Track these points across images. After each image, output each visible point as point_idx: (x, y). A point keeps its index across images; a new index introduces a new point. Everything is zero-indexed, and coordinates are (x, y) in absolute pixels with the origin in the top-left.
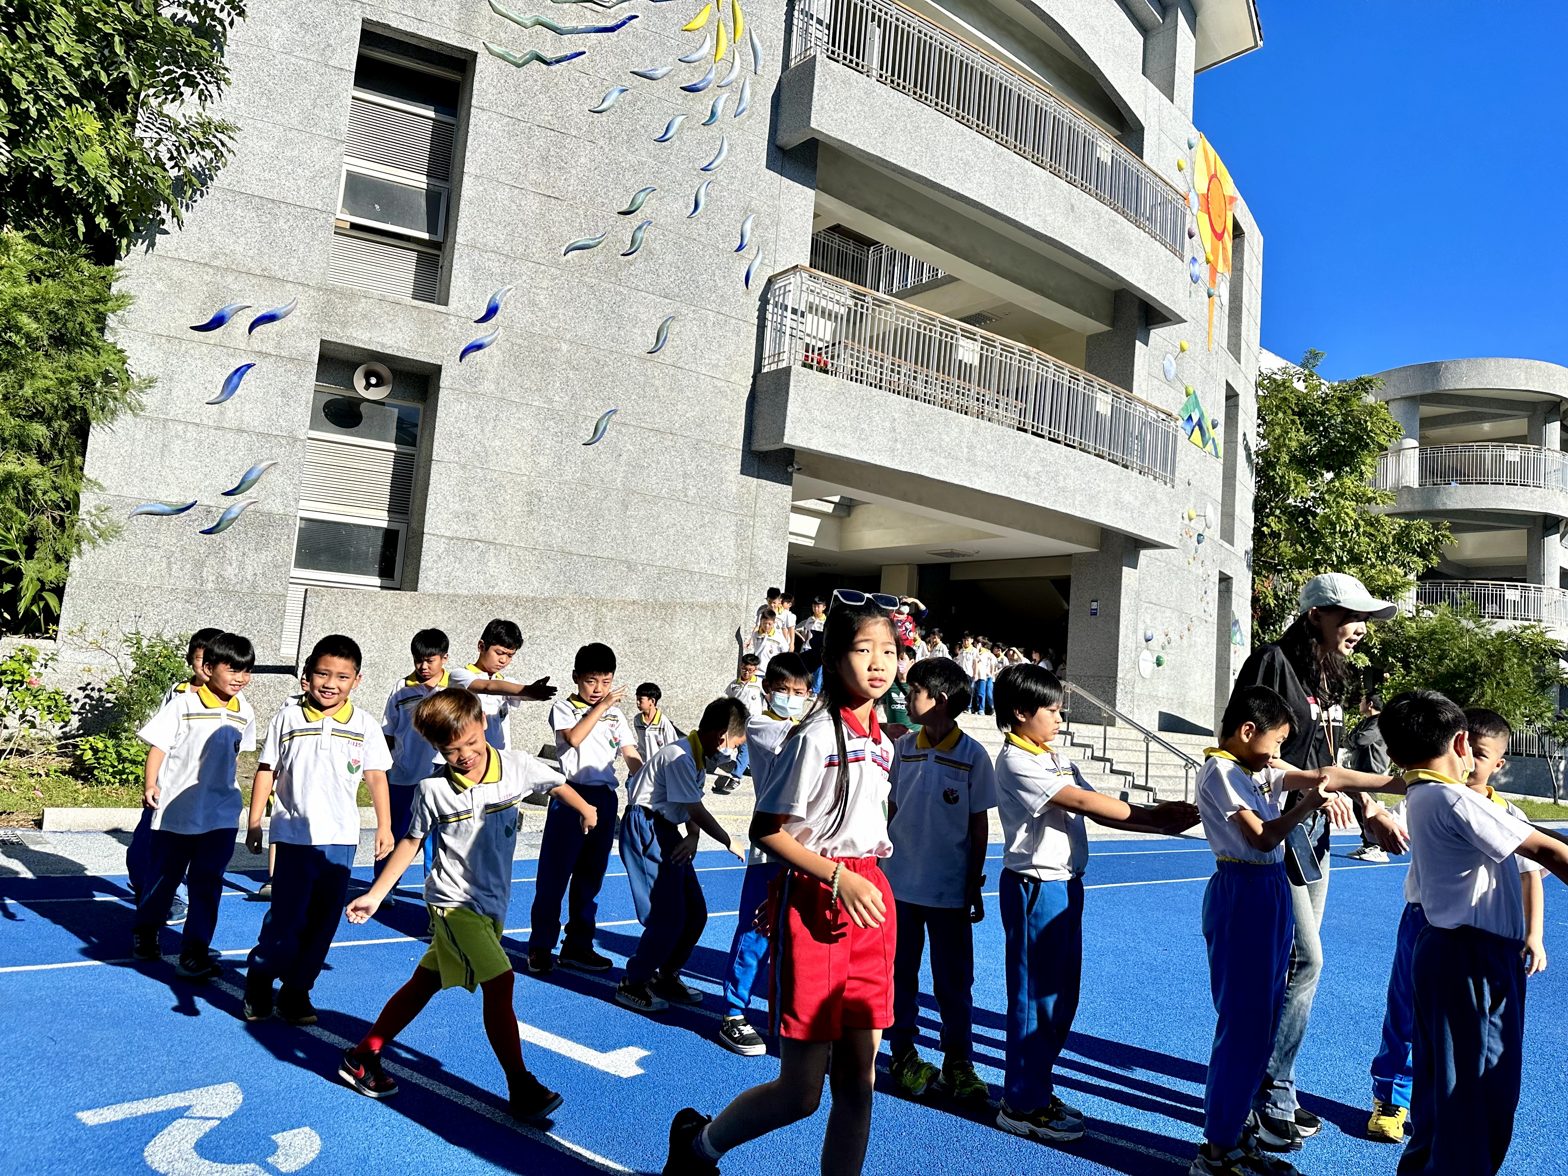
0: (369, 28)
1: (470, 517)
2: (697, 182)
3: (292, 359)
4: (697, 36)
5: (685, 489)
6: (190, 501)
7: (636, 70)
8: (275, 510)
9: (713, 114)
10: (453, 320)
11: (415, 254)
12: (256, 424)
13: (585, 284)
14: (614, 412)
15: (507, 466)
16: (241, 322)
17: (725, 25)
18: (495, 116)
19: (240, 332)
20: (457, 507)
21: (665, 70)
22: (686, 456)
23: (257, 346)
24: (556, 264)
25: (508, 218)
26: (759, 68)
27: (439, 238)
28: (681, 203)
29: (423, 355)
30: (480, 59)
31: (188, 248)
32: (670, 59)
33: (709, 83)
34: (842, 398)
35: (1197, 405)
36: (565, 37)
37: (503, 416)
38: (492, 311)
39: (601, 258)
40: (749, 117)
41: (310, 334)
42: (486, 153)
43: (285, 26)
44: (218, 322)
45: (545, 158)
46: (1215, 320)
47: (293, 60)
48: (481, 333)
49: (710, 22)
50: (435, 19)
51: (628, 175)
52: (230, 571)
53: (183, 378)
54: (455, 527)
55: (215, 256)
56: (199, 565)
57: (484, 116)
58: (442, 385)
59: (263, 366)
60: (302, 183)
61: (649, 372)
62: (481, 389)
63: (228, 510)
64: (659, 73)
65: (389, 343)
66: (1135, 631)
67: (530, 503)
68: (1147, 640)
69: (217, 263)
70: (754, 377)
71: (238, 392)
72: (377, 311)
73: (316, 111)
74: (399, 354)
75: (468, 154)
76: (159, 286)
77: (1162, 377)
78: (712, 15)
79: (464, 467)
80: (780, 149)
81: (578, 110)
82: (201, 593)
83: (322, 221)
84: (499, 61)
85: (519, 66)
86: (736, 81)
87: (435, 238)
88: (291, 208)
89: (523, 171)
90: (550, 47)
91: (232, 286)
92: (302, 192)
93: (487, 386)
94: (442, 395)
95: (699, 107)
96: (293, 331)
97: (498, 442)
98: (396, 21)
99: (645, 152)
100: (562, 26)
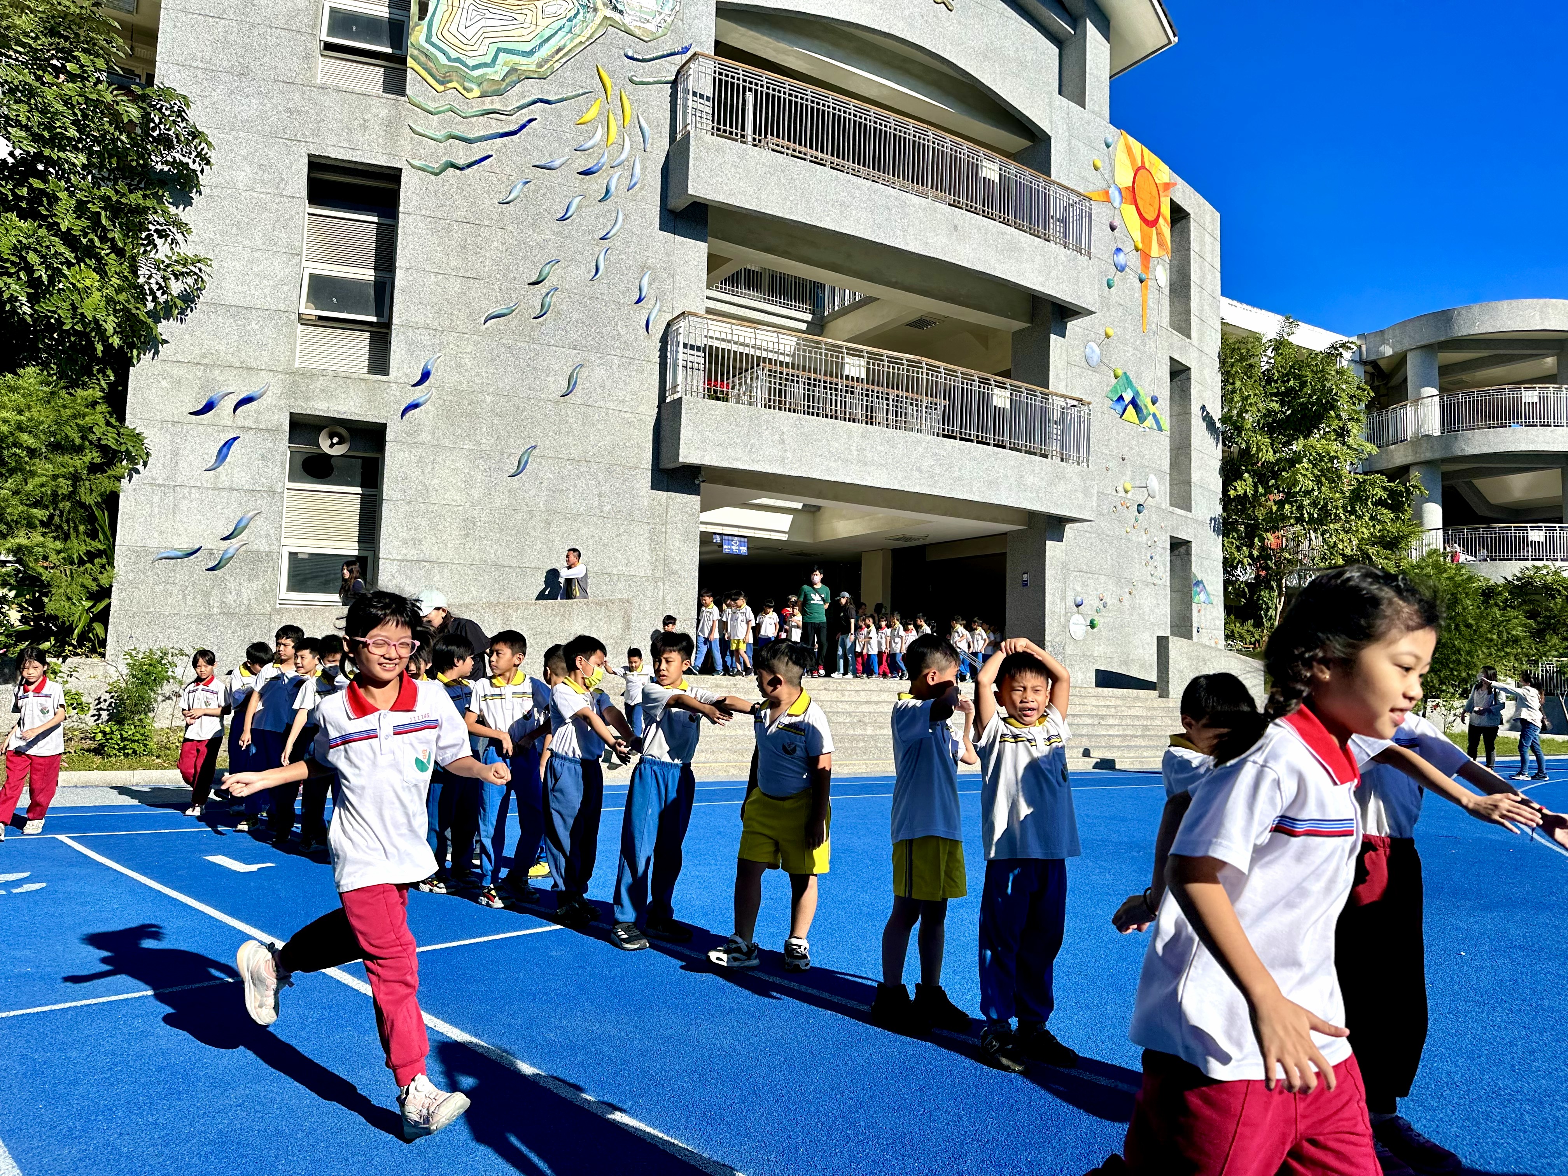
0: (314, 160)
1: (416, 542)
2: (597, 249)
4: (589, 127)
5: (601, 506)
6: (197, 547)
7: (537, 163)
8: (262, 549)
9: (607, 191)
10: (394, 386)
11: (368, 334)
12: (243, 483)
13: (503, 345)
14: (534, 447)
15: (444, 499)
17: (615, 115)
18: (419, 218)
19: (226, 413)
20: (404, 535)
21: (563, 160)
22: (600, 479)
23: (240, 422)
24: (477, 332)
25: (435, 300)
26: (648, 146)
27: (384, 320)
28: (583, 269)
29: (371, 416)
30: (404, 174)
31: (183, 352)
32: (567, 150)
33: (603, 165)
34: (732, 419)
35: (1129, 383)
36: (474, 145)
37: (439, 459)
38: (426, 376)
39: (516, 322)
40: (641, 189)
41: (281, 409)
42: (414, 249)
43: (247, 168)
44: (209, 406)
45: (463, 247)
46: (1151, 303)
47: (255, 195)
48: (418, 394)
49: (600, 113)
50: (365, 146)
51: (535, 252)
52: (230, 599)
53: (186, 452)
54: (404, 551)
55: (204, 356)
56: (207, 595)
57: (410, 219)
58: (387, 439)
59: (246, 437)
60: (267, 291)
61: (563, 412)
63: (226, 551)
64: (557, 163)
65: (345, 409)
66: (1063, 599)
67: (466, 528)
68: (1078, 606)
69: (206, 361)
70: (659, 407)
71: (228, 459)
72: (333, 385)
73: (276, 233)
74: (352, 418)
75: (398, 252)
76: (164, 383)
77: (1084, 363)
78: (602, 107)
79: (409, 503)
80: (672, 212)
81: (489, 203)
82: (209, 616)
83: (285, 320)
84: (421, 173)
85: (437, 174)
86: (627, 159)
87: (382, 320)
88: (260, 312)
89: (445, 260)
90: (462, 154)
91: (219, 378)
92: (268, 298)
93: (425, 437)
94: (388, 447)
95: (595, 187)
96: (268, 409)
97: (436, 481)
98: (334, 153)
99: (549, 231)
100: (471, 136)
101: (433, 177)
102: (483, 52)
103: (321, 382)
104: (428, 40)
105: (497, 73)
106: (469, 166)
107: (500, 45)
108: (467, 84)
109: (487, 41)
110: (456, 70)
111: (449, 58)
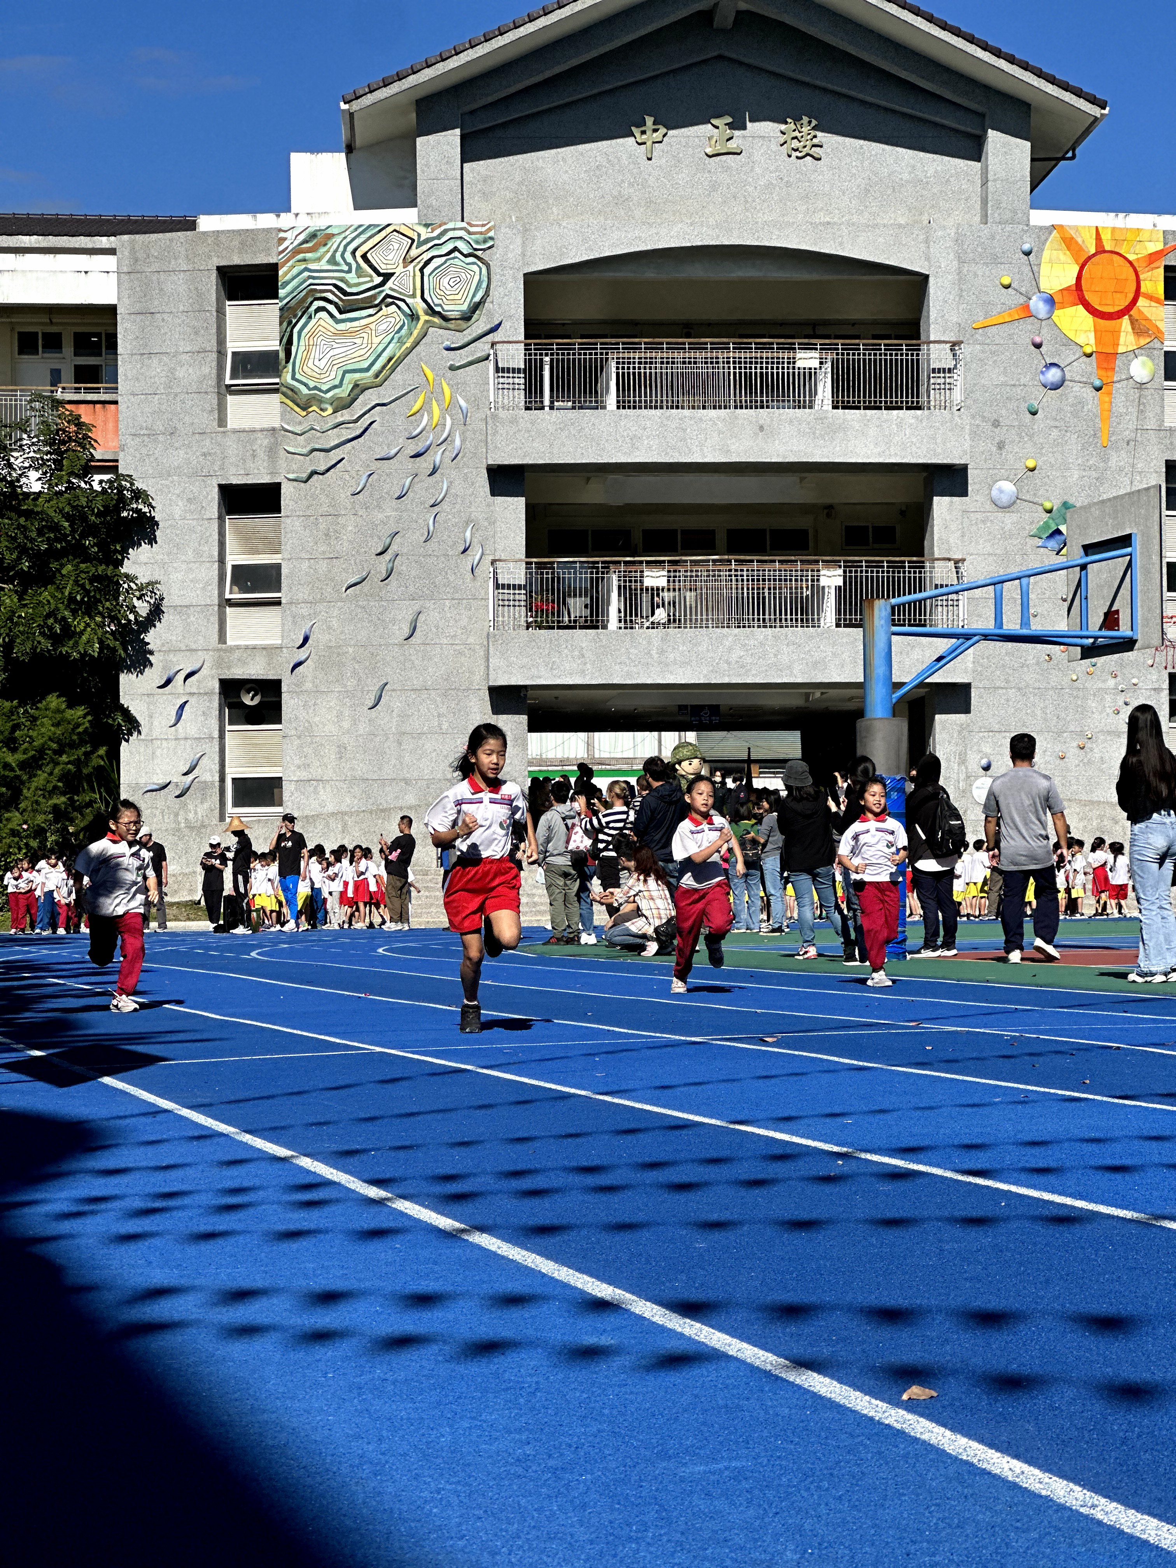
0: (223, 488)
1: (305, 767)
3: (206, 694)
6: (168, 782)
7: (378, 457)
8: (207, 780)
9: (434, 466)
10: (284, 651)
12: (193, 733)
13: (360, 607)
14: (387, 684)
15: (324, 732)
16: (181, 676)
17: (437, 401)
18: (295, 518)
20: (297, 762)
21: (397, 449)
22: (438, 702)
24: (341, 600)
25: (309, 579)
26: (467, 419)
29: (271, 675)
30: (283, 486)
33: (429, 446)
36: (332, 452)
37: (318, 702)
38: (306, 639)
39: (368, 587)
41: (213, 677)
42: (293, 543)
43: (180, 503)
44: (168, 682)
45: (327, 535)
47: (186, 522)
48: (302, 655)
50: (256, 471)
51: (379, 528)
52: (189, 817)
53: (158, 716)
54: (298, 774)
55: (163, 645)
56: (176, 815)
57: (289, 521)
58: (283, 690)
59: (193, 701)
60: (198, 592)
61: (406, 652)
62: (304, 688)
63: (185, 784)
64: (394, 453)
65: (254, 672)
66: (964, 765)
68: (982, 770)
69: (164, 649)
70: (488, 635)
71: (183, 718)
72: (245, 656)
73: (201, 548)
74: (260, 677)
75: (282, 547)
78: (427, 396)
79: (299, 737)
80: (491, 470)
81: (344, 496)
82: (177, 831)
83: (211, 612)
85: (306, 482)
88: (195, 608)
89: (315, 548)
90: (322, 462)
91: (173, 660)
92: (199, 598)
93: (308, 685)
94: (284, 695)
95: (425, 465)
96: (205, 678)
97: (317, 719)
98: (235, 481)
99: (389, 510)
100: (328, 446)
101: (302, 484)
102: (333, 377)
103: (237, 654)
104: (293, 378)
105: (344, 392)
106: (328, 470)
107: (344, 368)
108: (324, 406)
109: (335, 367)
110: (314, 397)
111: (309, 389)
